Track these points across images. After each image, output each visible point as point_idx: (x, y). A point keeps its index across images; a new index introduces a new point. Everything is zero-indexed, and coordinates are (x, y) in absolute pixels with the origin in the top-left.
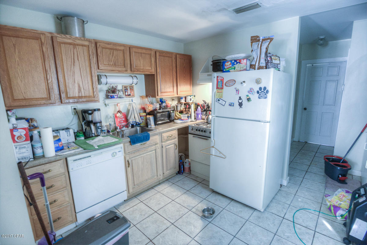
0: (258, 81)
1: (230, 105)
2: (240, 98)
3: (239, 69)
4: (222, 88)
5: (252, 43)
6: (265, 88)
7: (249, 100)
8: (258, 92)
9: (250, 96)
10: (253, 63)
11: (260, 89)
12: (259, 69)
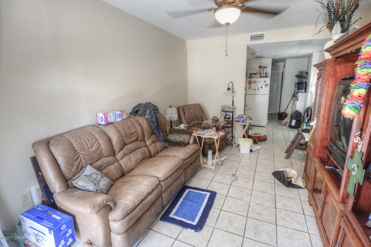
0: (265, 82)
1: (254, 90)
2: (258, 87)
3: (257, 77)
4: (251, 84)
5: (259, 68)
6: (267, 84)
7: (262, 88)
8: (265, 85)
9: (262, 86)
10: (261, 75)
11: (266, 84)
12: (263, 78)
